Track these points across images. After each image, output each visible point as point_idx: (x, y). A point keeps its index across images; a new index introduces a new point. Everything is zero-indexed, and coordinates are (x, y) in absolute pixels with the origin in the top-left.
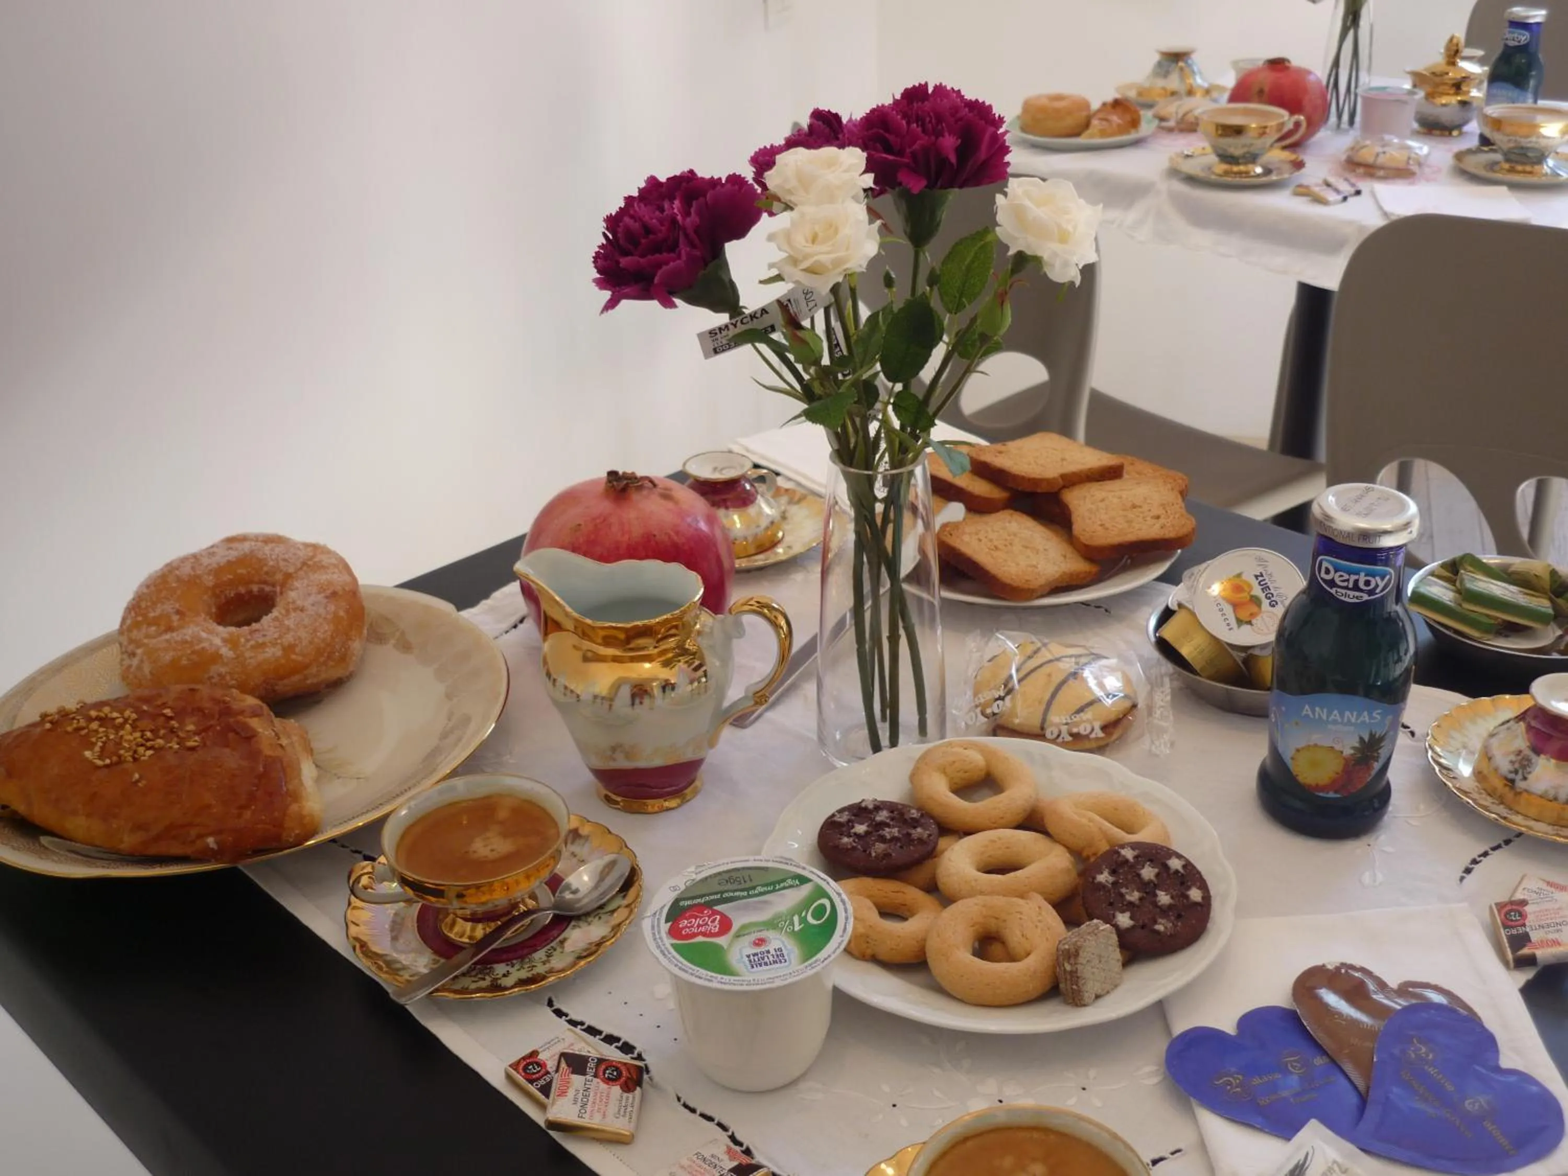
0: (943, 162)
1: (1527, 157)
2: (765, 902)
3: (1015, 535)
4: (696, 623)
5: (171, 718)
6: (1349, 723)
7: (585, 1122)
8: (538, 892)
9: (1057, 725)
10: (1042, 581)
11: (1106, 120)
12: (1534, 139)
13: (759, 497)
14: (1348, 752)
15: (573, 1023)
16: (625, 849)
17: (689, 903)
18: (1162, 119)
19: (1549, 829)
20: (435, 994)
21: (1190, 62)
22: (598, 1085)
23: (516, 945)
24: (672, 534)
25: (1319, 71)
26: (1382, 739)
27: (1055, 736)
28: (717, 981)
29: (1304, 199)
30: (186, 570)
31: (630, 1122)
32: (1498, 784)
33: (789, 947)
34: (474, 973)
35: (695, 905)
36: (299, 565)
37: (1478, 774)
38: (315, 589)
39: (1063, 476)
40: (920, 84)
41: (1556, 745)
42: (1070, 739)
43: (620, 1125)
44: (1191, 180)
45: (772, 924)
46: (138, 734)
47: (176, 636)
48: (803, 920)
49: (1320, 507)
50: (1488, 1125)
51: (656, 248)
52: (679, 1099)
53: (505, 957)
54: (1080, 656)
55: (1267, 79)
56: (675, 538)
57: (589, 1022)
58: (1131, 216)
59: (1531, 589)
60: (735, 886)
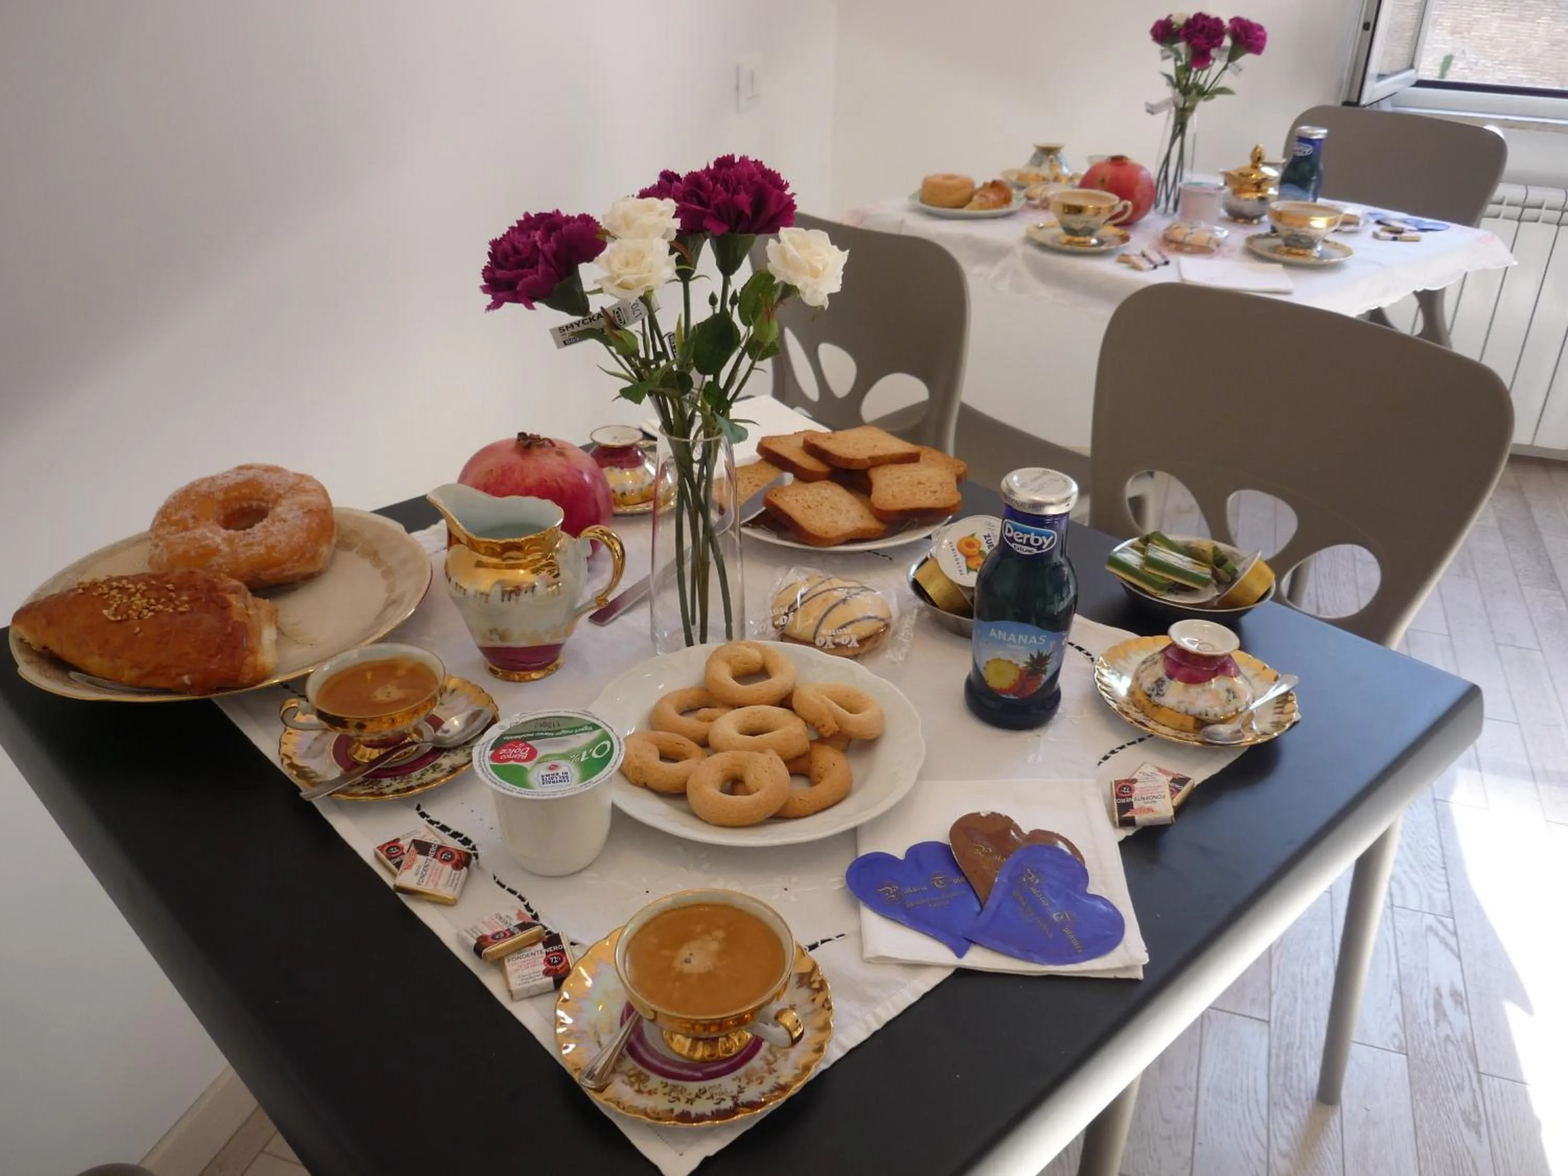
0: (740, 214)
1: (1301, 243)
2: (566, 741)
3: (826, 498)
4: (556, 543)
5: (171, 591)
6: (1022, 643)
7: (422, 888)
8: (421, 727)
9: (824, 636)
10: (839, 533)
11: (985, 196)
12: (1305, 229)
13: (646, 461)
14: (1022, 665)
15: (431, 822)
16: (491, 704)
17: (511, 738)
18: (1029, 198)
19: (1172, 732)
20: (334, 796)
21: (1059, 155)
22: (436, 863)
23: (400, 766)
24: (560, 481)
25: (1152, 169)
26: (1047, 657)
27: (822, 643)
28: (515, 791)
29: (1125, 265)
30: (204, 488)
31: (455, 890)
32: (1143, 698)
33: (573, 771)
34: (366, 784)
35: (515, 740)
36: (287, 489)
37: (1131, 692)
38: (295, 507)
39: (871, 458)
40: (728, 156)
41: (1183, 671)
42: (833, 647)
43: (447, 892)
44: (1042, 246)
45: (566, 756)
46: (145, 601)
47: (189, 534)
48: (589, 755)
49: (1007, 484)
50: (1067, 931)
51: (520, 265)
52: (495, 878)
53: (391, 774)
54: (851, 588)
55: (1109, 171)
56: (562, 484)
57: (442, 822)
58: (994, 272)
59: (1200, 561)
60: (546, 729)
